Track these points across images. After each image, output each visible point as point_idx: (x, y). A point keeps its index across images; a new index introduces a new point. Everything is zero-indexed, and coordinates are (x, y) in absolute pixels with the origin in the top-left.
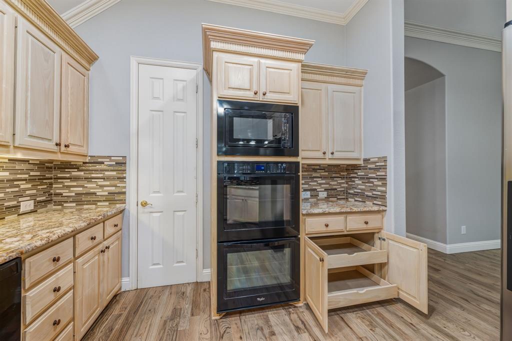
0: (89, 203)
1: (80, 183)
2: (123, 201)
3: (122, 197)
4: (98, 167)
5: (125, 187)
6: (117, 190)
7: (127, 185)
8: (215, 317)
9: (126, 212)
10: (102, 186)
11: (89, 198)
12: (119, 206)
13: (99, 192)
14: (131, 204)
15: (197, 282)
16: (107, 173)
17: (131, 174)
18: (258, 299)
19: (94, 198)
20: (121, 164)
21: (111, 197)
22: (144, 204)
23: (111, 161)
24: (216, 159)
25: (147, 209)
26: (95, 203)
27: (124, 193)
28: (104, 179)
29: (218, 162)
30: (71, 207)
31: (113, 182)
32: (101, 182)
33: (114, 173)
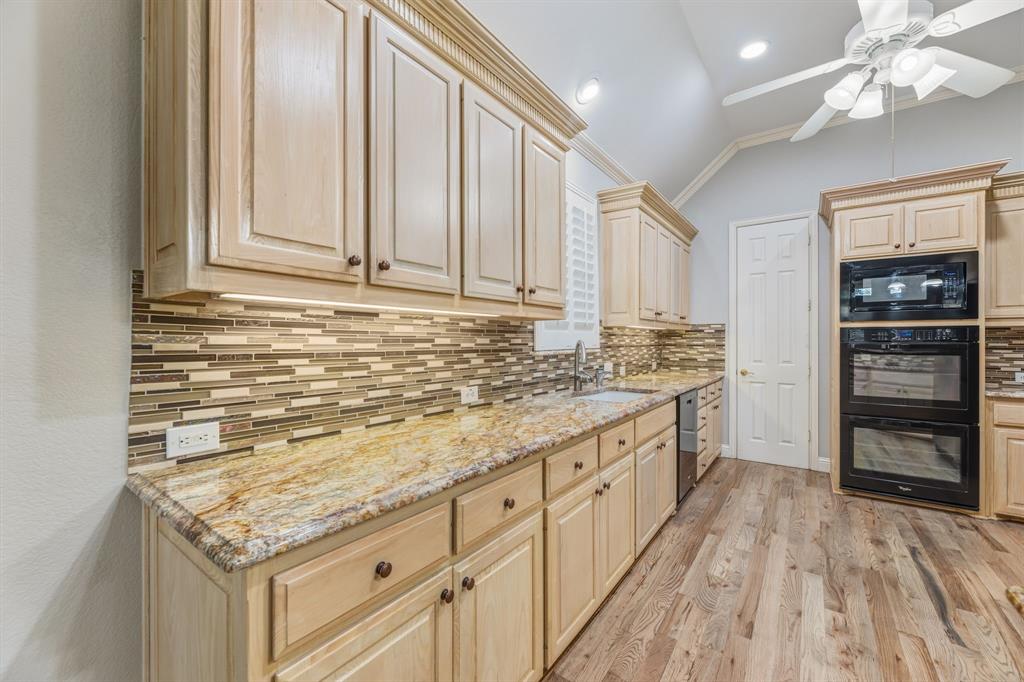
0: (691, 368)
1: (684, 350)
2: (722, 369)
3: (721, 364)
4: (699, 335)
5: (724, 355)
6: (717, 357)
7: (726, 352)
8: (837, 490)
9: (725, 381)
10: (702, 353)
11: (691, 364)
12: (719, 373)
13: (700, 358)
14: (730, 371)
15: (810, 470)
16: (707, 341)
17: (730, 340)
18: (901, 488)
19: (695, 364)
20: (720, 332)
21: (710, 364)
22: (743, 373)
23: (711, 329)
24: (838, 325)
25: (747, 378)
26: (696, 368)
27: (724, 360)
28: (704, 346)
29: (842, 329)
30: (676, 371)
31: (713, 350)
32: (701, 349)
33: (713, 341)
